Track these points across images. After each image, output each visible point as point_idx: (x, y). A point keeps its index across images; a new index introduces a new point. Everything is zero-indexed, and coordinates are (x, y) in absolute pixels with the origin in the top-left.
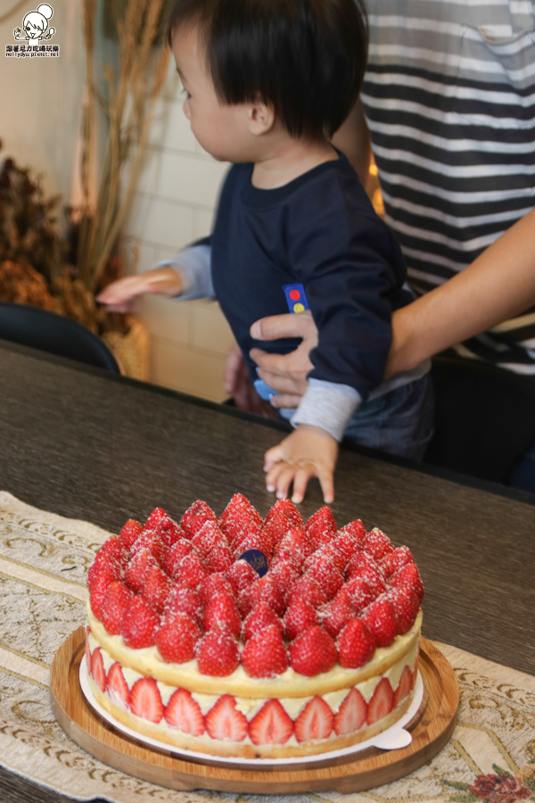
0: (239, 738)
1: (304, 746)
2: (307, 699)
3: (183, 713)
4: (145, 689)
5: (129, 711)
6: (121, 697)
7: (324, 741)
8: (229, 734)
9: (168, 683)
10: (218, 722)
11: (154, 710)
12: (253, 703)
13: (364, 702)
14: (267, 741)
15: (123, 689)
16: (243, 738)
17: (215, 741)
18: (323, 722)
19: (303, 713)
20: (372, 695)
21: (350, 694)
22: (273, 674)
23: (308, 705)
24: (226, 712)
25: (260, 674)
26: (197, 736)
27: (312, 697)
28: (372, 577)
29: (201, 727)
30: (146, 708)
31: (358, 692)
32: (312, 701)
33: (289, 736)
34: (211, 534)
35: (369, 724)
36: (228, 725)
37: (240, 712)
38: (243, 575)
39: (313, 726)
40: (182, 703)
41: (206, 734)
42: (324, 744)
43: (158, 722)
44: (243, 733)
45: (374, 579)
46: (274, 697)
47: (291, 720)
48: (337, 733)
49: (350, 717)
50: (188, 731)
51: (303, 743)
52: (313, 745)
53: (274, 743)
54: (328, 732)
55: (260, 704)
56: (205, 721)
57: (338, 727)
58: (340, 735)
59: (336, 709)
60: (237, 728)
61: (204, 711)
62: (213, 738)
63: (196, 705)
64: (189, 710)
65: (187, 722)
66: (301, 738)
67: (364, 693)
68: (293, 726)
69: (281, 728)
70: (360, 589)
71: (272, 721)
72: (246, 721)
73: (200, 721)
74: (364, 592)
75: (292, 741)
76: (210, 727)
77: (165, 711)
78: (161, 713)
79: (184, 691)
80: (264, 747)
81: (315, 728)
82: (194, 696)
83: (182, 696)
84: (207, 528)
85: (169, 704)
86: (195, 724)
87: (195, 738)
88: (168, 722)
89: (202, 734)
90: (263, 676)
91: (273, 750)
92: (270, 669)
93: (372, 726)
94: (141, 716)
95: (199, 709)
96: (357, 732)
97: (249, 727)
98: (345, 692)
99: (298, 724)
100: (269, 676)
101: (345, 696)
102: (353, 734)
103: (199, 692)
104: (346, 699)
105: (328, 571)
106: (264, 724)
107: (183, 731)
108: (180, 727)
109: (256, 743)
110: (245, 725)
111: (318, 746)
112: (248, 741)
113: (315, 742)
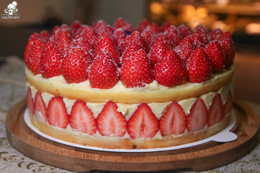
0: (120, 134)
1: (167, 139)
2: (168, 103)
3: (81, 119)
4: (57, 105)
5: (47, 123)
6: (42, 114)
7: (181, 135)
8: (114, 132)
9: (70, 98)
10: (106, 122)
11: (62, 119)
12: (129, 106)
13: (206, 108)
14: (141, 136)
15: (43, 108)
16: (124, 134)
17: (105, 137)
18: (178, 122)
19: (165, 114)
20: (211, 104)
21: (197, 101)
22: (143, 84)
23: (168, 108)
24: (111, 115)
25: (133, 84)
26: (91, 134)
27: (171, 102)
29: (94, 128)
30: (57, 118)
31: (202, 100)
32: (171, 104)
33: (156, 132)
35: (209, 126)
36: (112, 124)
37: (121, 113)
38: (121, 36)
39: (172, 124)
40: (80, 111)
41: (97, 132)
42: (180, 138)
43: (65, 127)
44: (124, 130)
46: (144, 102)
47: (157, 119)
48: (189, 131)
49: (197, 119)
50: (86, 131)
51: (166, 137)
52: (172, 139)
53: (146, 137)
54: (183, 129)
55: (134, 107)
56: (97, 122)
57: (189, 126)
58: (191, 132)
59: (188, 112)
60: (119, 126)
61: (96, 116)
62: (103, 135)
63: (89, 111)
64: (85, 116)
65: (85, 125)
66: (164, 133)
67: (205, 102)
68: (159, 123)
69: (150, 125)
70: (197, 39)
71: (143, 120)
72: (125, 120)
73: (93, 123)
74: (200, 42)
75: (158, 136)
76: (100, 127)
77: (69, 119)
78: (67, 121)
79: (81, 102)
80: (139, 140)
81: (174, 126)
82: (88, 104)
83: (80, 106)
85: (71, 112)
86: (90, 126)
87: (91, 136)
88: (72, 127)
89: (95, 133)
90: (136, 85)
91: (145, 142)
92: (140, 79)
93: (211, 128)
94: (55, 125)
95: (92, 114)
96: (201, 130)
97: (128, 125)
98: (194, 100)
99: (161, 122)
100: (140, 85)
101: (193, 103)
102: (199, 132)
103: (91, 102)
104: (194, 105)
105: (175, 34)
106: (138, 123)
107: (82, 132)
108: (80, 129)
109: (133, 137)
110: (124, 124)
111: (176, 139)
112: (127, 136)
113: (175, 136)
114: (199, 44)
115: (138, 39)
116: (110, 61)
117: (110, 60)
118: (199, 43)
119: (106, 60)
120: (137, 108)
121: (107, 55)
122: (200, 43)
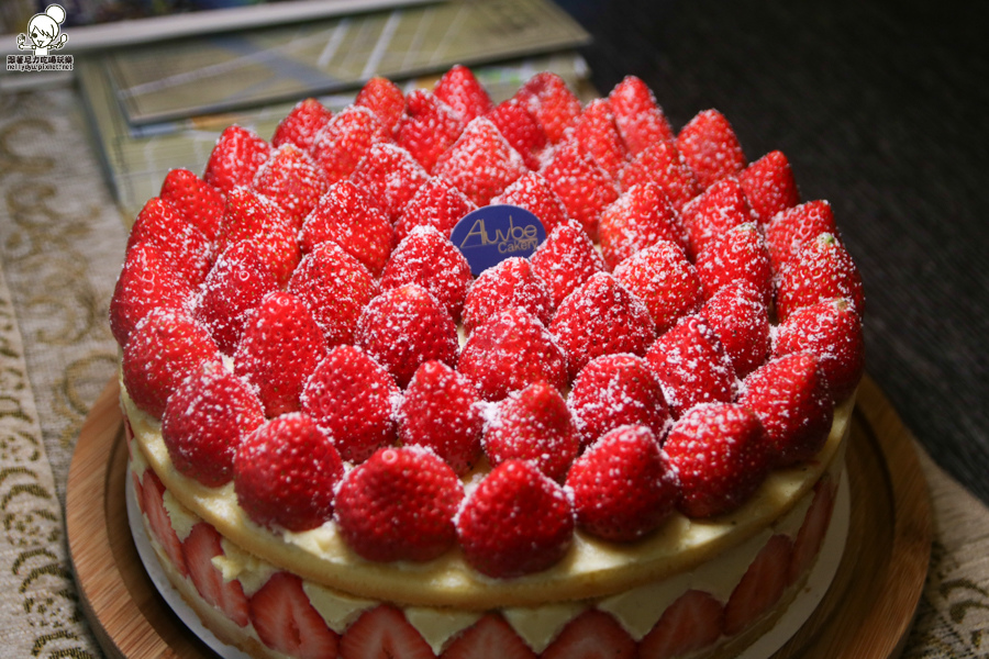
0: (237, 618)
2: (363, 604)
8: (220, 602)
10: (201, 570)
12: (250, 567)
14: (290, 650)
16: (243, 622)
17: (204, 601)
23: (365, 617)
26: (180, 573)
27: (373, 604)
28: (690, 357)
31: (507, 626)
32: (375, 610)
34: (471, 148)
36: (215, 583)
41: (189, 579)
44: (243, 614)
45: (693, 364)
46: (292, 571)
47: (330, 632)
55: (263, 573)
56: (184, 555)
59: (437, 647)
60: (231, 598)
61: (179, 536)
62: (201, 595)
65: (166, 540)
68: (337, 644)
69: (313, 638)
70: (620, 383)
71: (291, 618)
73: (178, 550)
74: (628, 394)
76: (193, 572)
79: (155, 478)
83: (153, 486)
84: (469, 133)
86: (174, 551)
88: (150, 522)
89: (185, 577)
97: (251, 608)
98: (465, 619)
99: (348, 645)
100: (269, 529)
104: (468, 633)
106: (277, 617)
108: (160, 540)
109: (267, 643)
110: (243, 601)
112: (252, 632)
114: (619, 401)
115: (405, 318)
116: (214, 410)
117: (218, 407)
118: (623, 396)
119: (200, 404)
120: (269, 577)
121: (210, 387)
122: (627, 400)
